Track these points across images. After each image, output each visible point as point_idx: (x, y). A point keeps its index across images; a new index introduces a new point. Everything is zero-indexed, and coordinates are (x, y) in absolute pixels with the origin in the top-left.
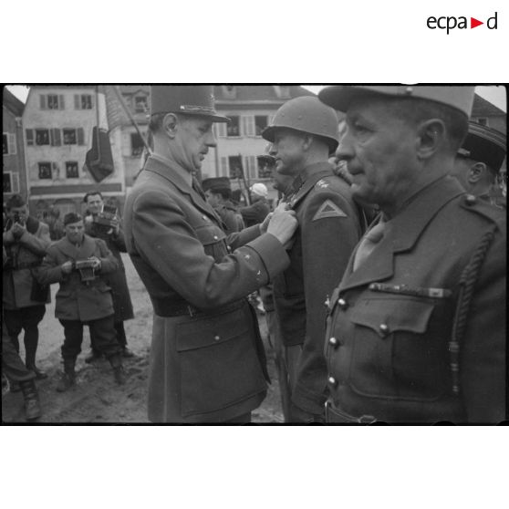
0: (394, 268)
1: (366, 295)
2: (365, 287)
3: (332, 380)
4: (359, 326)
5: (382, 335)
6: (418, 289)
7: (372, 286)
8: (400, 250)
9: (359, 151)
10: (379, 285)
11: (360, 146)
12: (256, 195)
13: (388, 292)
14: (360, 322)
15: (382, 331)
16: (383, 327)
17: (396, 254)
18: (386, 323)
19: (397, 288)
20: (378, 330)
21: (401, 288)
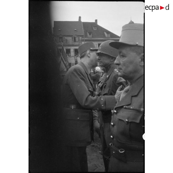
0: (131, 101)
1: (123, 109)
2: (122, 107)
3: (112, 137)
4: (120, 120)
5: (126, 123)
6: (138, 109)
7: (124, 107)
8: (134, 95)
9: (121, 62)
10: (126, 107)
11: (122, 61)
12: (97, 71)
13: (129, 109)
14: (120, 118)
15: (126, 122)
16: (127, 120)
17: (132, 96)
18: (128, 119)
19: (132, 108)
20: (125, 121)
21: (133, 108)
